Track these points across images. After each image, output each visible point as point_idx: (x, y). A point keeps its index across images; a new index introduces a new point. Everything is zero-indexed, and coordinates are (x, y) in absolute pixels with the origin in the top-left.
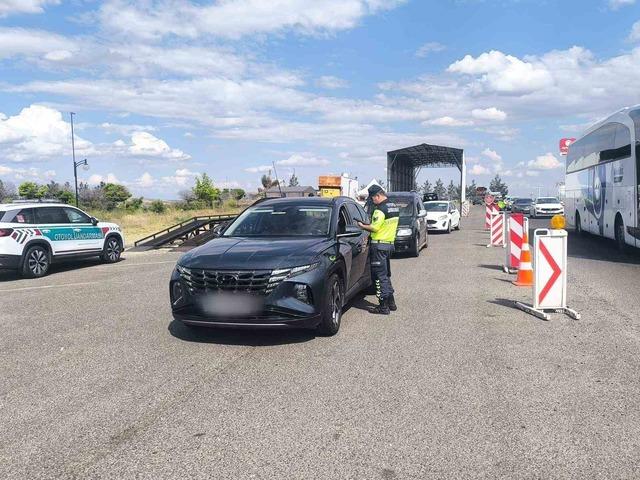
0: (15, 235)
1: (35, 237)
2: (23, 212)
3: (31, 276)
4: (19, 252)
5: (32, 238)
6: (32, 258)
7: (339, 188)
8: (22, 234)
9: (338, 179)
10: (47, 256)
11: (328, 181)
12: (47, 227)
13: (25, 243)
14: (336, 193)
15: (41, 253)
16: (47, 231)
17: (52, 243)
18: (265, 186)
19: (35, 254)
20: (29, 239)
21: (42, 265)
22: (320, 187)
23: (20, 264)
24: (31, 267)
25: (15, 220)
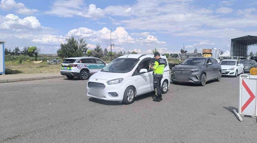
0: (78, 66)
1: (84, 67)
2: (82, 60)
3: (82, 79)
4: (79, 72)
5: (83, 68)
6: (83, 74)
7: (211, 54)
8: (80, 66)
9: (211, 50)
10: (88, 74)
11: (206, 51)
12: (88, 65)
13: (81, 69)
14: (209, 56)
15: (86, 72)
16: (88, 66)
17: (89, 69)
18: (182, 53)
19: (84, 73)
20: (82, 68)
21: (86, 76)
22: (203, 53)
23: (79, 75)
24: (82, 77)
25: (79, 62)
